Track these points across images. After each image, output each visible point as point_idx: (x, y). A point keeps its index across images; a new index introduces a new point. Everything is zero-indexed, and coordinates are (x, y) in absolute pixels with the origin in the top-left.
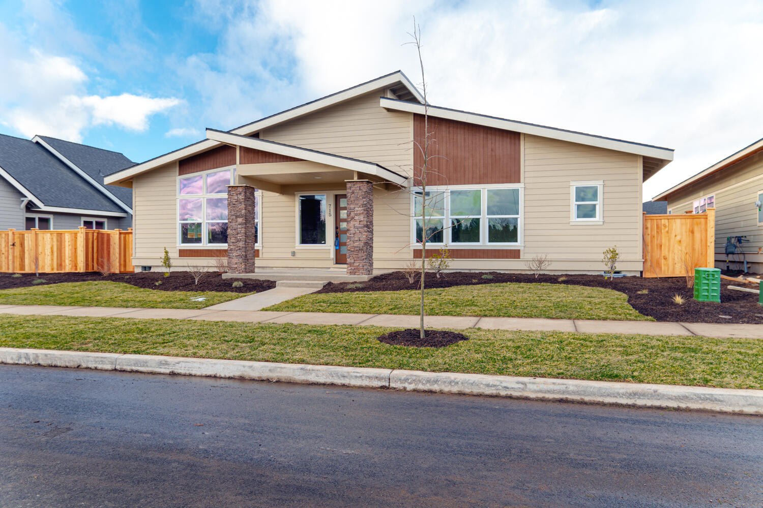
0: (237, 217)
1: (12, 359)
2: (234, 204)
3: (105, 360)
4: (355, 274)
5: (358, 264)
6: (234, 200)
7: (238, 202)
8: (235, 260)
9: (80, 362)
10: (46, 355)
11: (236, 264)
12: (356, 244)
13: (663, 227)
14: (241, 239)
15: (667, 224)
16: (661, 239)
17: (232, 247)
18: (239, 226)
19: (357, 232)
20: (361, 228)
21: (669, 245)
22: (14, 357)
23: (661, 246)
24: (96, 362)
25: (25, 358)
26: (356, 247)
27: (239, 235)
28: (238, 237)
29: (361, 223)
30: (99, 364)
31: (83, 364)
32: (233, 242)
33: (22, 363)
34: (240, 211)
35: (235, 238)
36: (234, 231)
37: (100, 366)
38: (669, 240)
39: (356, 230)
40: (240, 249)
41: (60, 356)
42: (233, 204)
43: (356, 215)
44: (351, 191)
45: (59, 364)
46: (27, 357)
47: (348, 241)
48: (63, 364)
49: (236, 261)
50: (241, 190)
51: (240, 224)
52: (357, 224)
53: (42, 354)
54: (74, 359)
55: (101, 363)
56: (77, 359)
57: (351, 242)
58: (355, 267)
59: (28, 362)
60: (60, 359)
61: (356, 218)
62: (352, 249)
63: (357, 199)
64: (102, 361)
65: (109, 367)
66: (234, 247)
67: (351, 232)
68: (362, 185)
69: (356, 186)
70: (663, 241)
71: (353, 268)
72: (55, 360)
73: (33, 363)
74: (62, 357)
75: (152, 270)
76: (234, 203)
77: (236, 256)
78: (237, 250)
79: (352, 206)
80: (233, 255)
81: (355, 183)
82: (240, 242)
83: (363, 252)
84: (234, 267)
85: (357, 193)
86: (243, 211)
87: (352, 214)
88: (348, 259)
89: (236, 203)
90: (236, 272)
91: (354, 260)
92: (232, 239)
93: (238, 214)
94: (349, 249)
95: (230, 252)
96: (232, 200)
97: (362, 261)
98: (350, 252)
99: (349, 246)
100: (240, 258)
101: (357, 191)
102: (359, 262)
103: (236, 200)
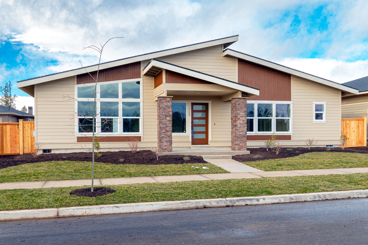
0: (166, 116)
1: (310, 198)
3: (362, 193)
4: (240, 150)
5: (242, 145)
6: (164, 106)
8: (165, 144)
9: (350, 195)
10: (330, 194)
11: (166, 146)
12: (241, 133)
13: (347, 124)
14: (169, 130)
15: (349, 123)
16: (347, 130)
18: (168, 122)
19: (241, 126)
20: (244, 124)
21: (350, 133)
22: (312, 197)
23: (347, 133)
24: (358, 194)
25: (318, 197)
26: (241, 135)
27: (168, 128)
28: (167, 129)
29: (243, 121)
30: (359, 195)
31: (351, 196)
32: (163, 132)
33: (317, 200)
35: (165, 130)
36: (164, 125)
37: (360, 196)
38: (350, 130)
39: (241, 125)
40: (168, 137)
41: (338, 194)
42: (164, 108)
43: (241, 117)
44: (238, 103)
45: (338, 198)
46: (319, 196)
47: (237, 131)
48: (341, 198)
49: (166, 144)
50: (169, 100)
51: (168, 121)
52: (241, 122)
53: (327, 194)
54: (346, 195)
55: (360, 195)
56: (348, 195)
57: (238, 132)
59: (320, 199)
60: (338, 195)
61: (241, 118)
62: (239, 136)
63: (241, 108)
64: (360, 194)
65: (365, 196)
66: (164, 135)
67: (238, 126)
68: (244, 100)
69: (241, 101)
70: (348, 131)
71: (239, 147)
72: (336, 196)
73: (324, 199)
74: (339, 194)
75: (53, 152)
76: (164, 107)
77: (166, 141)
78: (166, 137)
79: (239, 112)
80: (164, 140)
81: (240, 99)
82: (168, 132)
83: (245, 137)
84: (165, 148)
85: (242, 105)
86: (170, 113)
87: (239, 116)
88: (236, 142)
89: (166, 107)
90: (166, 151)
91: (240, 142)
92: (163, 130)
93: (167, 115)
94: (237, 136)
95: (162, 138)
96: (163, 106)
97: (244, 143)
98: (237, 137)
99: (237, 135)
100: (168, 142)
101: (242, 104)
102: (243, 143)
103: (166, 106)
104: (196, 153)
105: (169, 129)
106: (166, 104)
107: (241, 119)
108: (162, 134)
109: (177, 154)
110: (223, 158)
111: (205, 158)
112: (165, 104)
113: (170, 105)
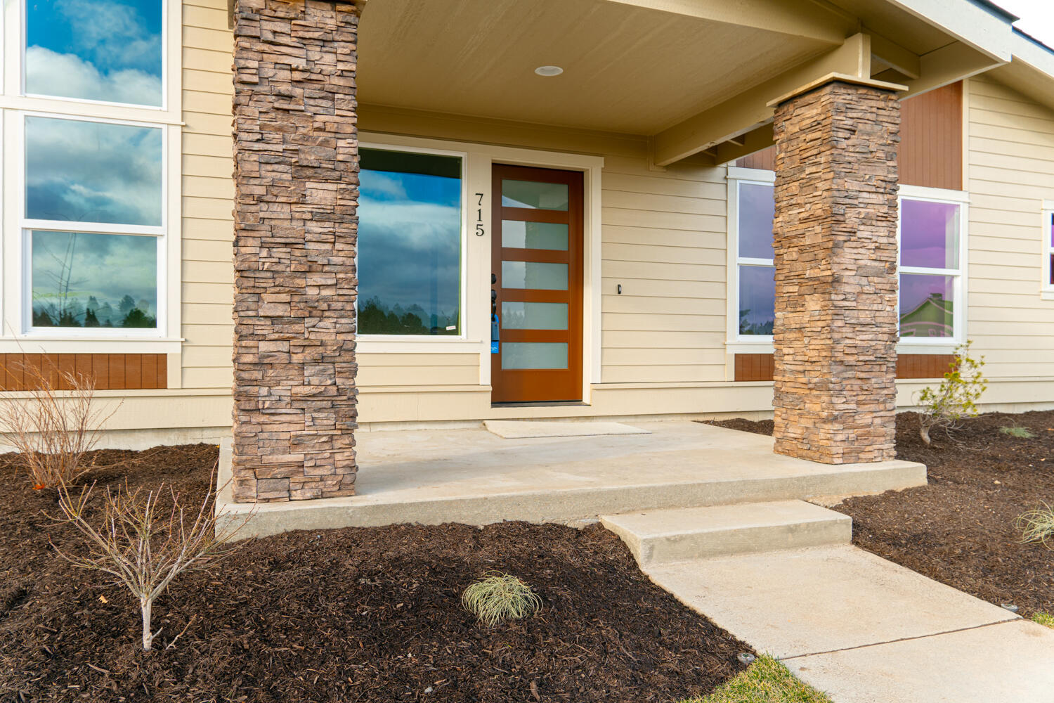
0: (302, 171)
2: (290, 97)
4: (858, 460)
5: (867, 419)
6: (285, 75)
7: (311, 90)
8: (287, 425)
11: (296, 443)
12: (864, 338)
14: (325, 299)
17: (264, 347)
18: (314, 227)
19: (866, 289)
26: (865, 350)
27: (317, 279)
28: (312, 292)
32: (274, 319)
34: (325, 143)
35: (292, 294)
36: (279, 253)
39: (864, 281)
40: (322, 360)
42: (280, 96)
43: (867, 220)
47: (840, 323)
49: (295, 430)
51: (320, 217)
57: (847, 331)
58: (860, 431)
61: (864, 232)
62: (851, 359)
63: (867, 157)
66: (284, 346)
67: (847, 289)
68: (882, 104)
69: (865, 103)
71: (852, 436)
76: (284, 88)
77: (294, 399)
78: (302, 366)
79: (852, 185)
80: (278, 391)
81: (861, 91)
82: (321, 318)
83: (884, 368)
84: (282, 465)
85: (868, 134)
86: (341, 143)
87: (852, 217)
88: (835, 400)
89: (298, 91)
90: (297, 495)
91: (858, 403)
92: (267, 297)
93: (311, 159)
94: (840, 356)
95: (257, 375)
96: (269, 71)
97: (882, 407)
98: (841, 368)
99: (840, 347)
100: (320, 410)
101: (868, 128)
102: (872, 407)
103: (297, 76)
104: (560, 499)
105: (326, 293)
106: (302, 64)
107: (865, 234)
108: (263, 338)
109: (399, 519)
110: (790, 538)
111: (655, 552)
112: (295, 62)
113: (342, 74)
